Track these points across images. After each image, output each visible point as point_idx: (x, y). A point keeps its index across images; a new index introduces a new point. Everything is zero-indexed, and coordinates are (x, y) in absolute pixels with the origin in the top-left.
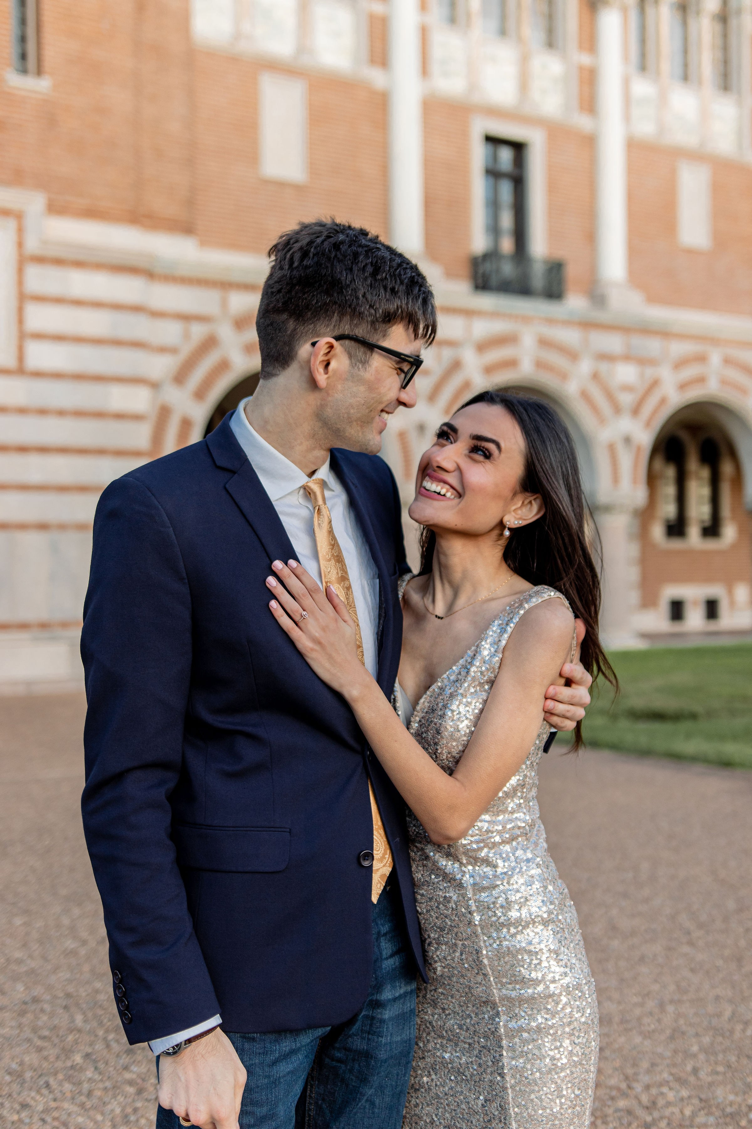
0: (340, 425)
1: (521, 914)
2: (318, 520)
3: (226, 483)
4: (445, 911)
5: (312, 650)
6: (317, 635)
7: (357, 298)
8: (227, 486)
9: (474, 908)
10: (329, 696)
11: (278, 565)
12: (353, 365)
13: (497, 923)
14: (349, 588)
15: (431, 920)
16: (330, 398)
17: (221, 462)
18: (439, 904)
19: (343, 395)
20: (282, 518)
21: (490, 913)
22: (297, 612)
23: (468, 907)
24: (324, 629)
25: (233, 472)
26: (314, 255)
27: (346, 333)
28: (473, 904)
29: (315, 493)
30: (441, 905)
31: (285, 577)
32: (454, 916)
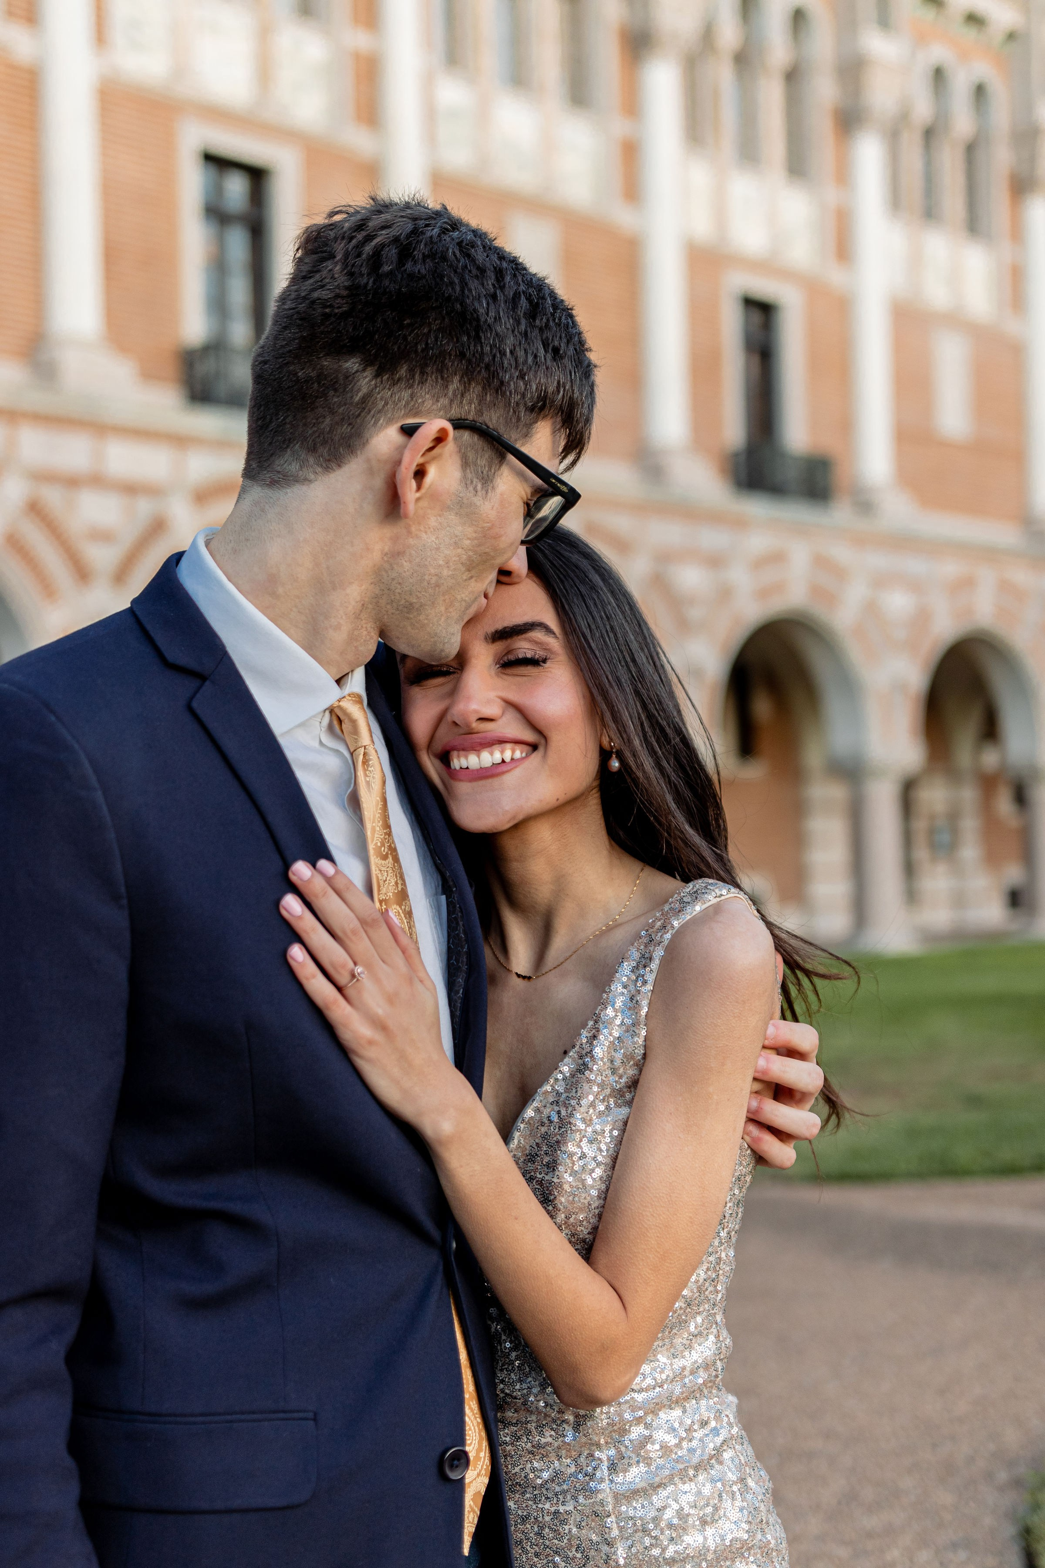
0: (418, 598)
1: (705, 1539)
2: (366, 775)
3: (192, 698)
4: (556, 1541)
5: (371, 1042)
6: (380, 1012)
7: (503, 354)
8: (195, 704)
9: (615, 1532)
10: (393, 1134)
11: (301, 870)
12: (465, 481)
13: (661, 1559)
14: (409, 914)
15: (524, 1559)
16: (411, 541)
17: (176, 654)
18: (542, 1528)
19: (437, 538)
20: (301, 775)
21: (647, 1541)
22: (344, 966)
23: (603, 1530)
24: (391, 999)
25: (202, 678)
26: (425, 257)
27: (470, 417)
28: (615, 1525)
29: (354, 722)
30: (547, 1530)
31: (316, 896)
32: (574, 1550)
